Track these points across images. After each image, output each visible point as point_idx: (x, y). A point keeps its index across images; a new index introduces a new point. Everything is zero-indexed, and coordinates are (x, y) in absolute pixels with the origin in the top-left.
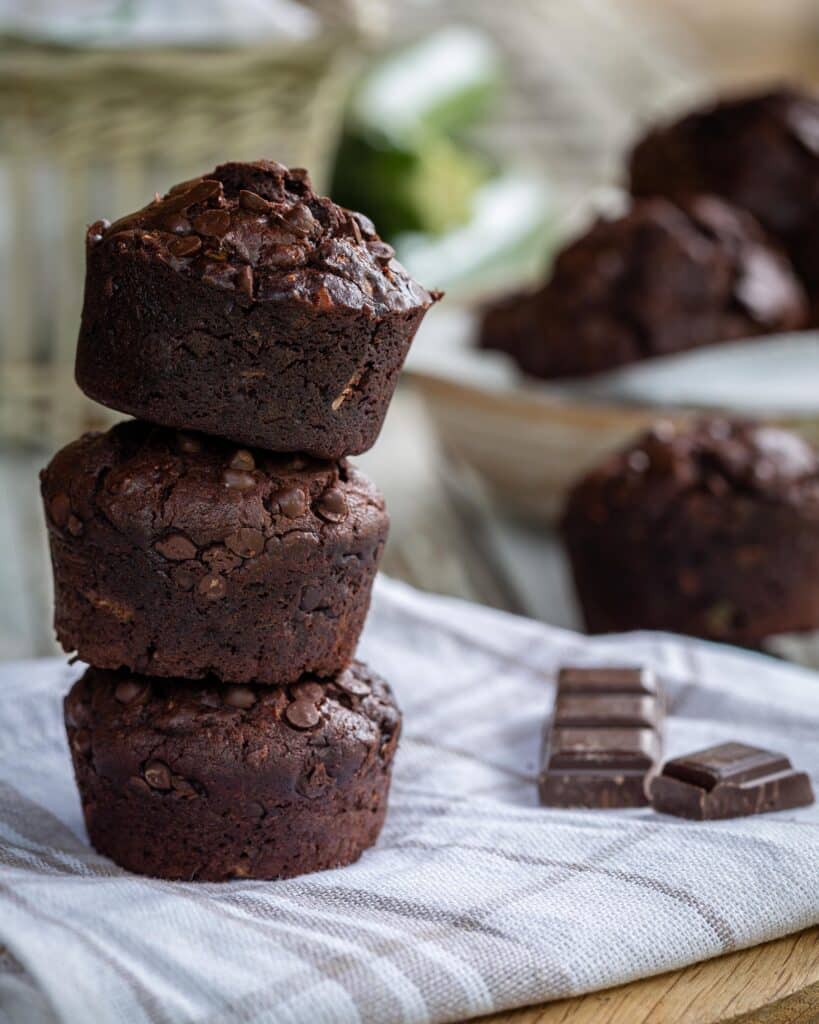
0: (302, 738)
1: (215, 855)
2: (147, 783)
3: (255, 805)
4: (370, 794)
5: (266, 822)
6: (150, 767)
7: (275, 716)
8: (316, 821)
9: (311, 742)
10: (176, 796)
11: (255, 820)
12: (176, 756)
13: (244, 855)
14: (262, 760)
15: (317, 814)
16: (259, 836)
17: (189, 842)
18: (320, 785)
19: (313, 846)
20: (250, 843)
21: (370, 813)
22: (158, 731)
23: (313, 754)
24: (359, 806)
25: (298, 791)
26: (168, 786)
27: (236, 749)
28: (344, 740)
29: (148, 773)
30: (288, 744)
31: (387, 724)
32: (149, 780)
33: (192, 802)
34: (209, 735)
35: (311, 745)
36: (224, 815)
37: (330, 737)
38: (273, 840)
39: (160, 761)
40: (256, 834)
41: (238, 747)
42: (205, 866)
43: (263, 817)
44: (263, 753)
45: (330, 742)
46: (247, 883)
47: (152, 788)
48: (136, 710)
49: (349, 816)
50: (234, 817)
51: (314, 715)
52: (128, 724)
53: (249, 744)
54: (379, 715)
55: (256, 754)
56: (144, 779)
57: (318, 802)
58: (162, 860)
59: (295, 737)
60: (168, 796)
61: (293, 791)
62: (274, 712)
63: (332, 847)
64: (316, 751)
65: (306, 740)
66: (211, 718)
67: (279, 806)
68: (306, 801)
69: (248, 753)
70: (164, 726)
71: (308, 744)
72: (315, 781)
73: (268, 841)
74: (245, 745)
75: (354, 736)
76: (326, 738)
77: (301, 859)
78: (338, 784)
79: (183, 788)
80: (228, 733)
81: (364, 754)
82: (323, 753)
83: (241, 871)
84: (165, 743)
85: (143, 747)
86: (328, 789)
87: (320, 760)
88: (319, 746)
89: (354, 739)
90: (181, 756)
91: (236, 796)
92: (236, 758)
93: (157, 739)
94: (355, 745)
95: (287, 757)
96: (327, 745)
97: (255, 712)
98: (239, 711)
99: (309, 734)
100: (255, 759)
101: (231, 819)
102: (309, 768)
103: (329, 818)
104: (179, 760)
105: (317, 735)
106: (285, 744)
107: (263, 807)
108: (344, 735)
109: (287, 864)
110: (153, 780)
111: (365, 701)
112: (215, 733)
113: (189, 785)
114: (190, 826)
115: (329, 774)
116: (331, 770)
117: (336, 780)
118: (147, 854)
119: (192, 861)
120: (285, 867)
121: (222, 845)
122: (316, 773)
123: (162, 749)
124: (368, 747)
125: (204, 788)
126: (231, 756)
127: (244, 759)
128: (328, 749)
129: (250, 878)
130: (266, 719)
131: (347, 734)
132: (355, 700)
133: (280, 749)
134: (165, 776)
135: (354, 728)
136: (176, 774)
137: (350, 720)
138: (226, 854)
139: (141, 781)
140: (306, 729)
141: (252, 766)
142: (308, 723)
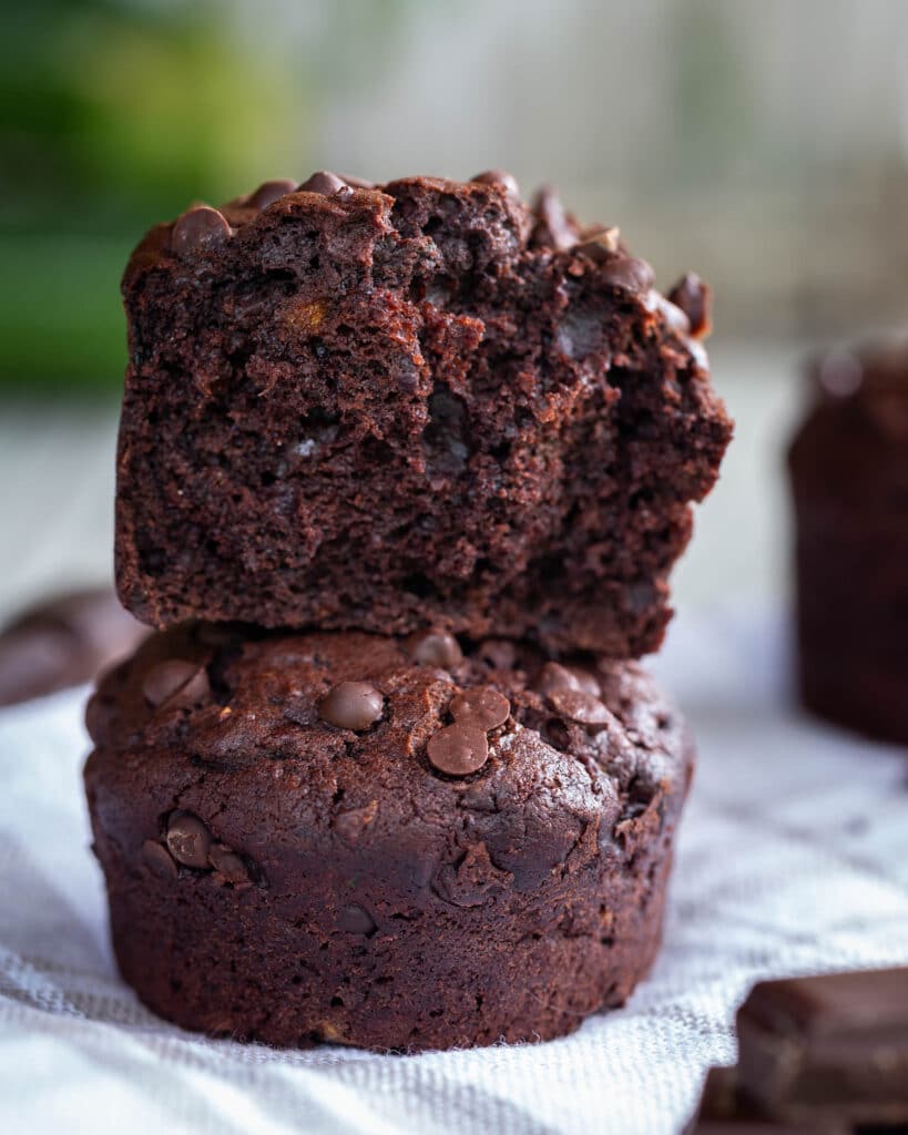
0: (448, 791)
1: (285, 997)
2: (171, 855)
3: (354, 911)
4: (594, 911)
5: (376, 945)
6: (176, 825)
7: (405, 748)
8: (475, 952)
9: (465, 802)
10: (218, 880)
11: (356, 939)
12: (216, 808)
13: (337, 1002)
14: (365, 828)
15: (474, 939)
16: (363, 969)
17: (240, 969)
18: (480, 884)
19: (469, 997)
20: (347, 980)
21: (597, 947)
22: (196, 760)
23: (466, 823)
24: (568, 931)
25: (434, 890)
26: (201, 862)
27: (320, 804)
28: (531, 804)
29: (171, 835)
30: (418, 802)
31: (640, 783)
32: (172, 847)
33: (241, 895)
34: (278, 773)
35: (465, 808)
36: (299, 924)
37: (503, 795)
38: (391, 979)
39: (190, 814)
40: (358, 965)
41: (325, 800)
42: (269, 1016)
43: (370, 934)
44: (366, 815)
45: (500, 807)
46: (342, 1053)
47: (179, 865)
48: (168, 720)
49: (546, 948)
50: (316, 930)
51: (477, 753)
52: (150, 743)
53: (346, 796)
54: (626, 765)
55: (353, 817)
56: (164, 845)
57: (477, 915)
58: (199, 998)
59: (434, 791)
60: (203, 882)
61: (426, 891)
62: (406, 740)
63: (511, 1001)
64: (472, 819)
65: (455, 797)
66: (289, 744)
67: (399, 916)
68: (451, 911)
69: (339, 813)
70: (205, 752)
71: (458, 805)
72: (469, 876)
73: (381, 981)
74: (338, 797)
75: (554, 798)
76: (495, 799)
77: (447, 1018)
78: (515, 884)
79: (228, 866)
80: (313, 772)
81: (573, 834)
82: (486, 824)
83: (332, 1032)
84: (202, 780)
85: (165, 787)
86: (496, 892)
87: (478, 836)
88: (479, 810)
89: (550, 804)
90: (223, 808)
91: (316, 890)
92: (319, 818)
93: (190, 775)
94: (553, 816)
95: (411, 825)
96: (496, 811)
97: (372, 738)
98: (345, 733)
99: (463, 786)
100: (351, 824)
101: (311, 933)
102: (456, 850)
103: (502, 947)
104: (220, 815)
105: (479, 790)
106: (412, 802)
107: (369, 915)
108: (533, 794)
109: (419, 1026)
110: (179, 848)
111: (601, 737)
112: (287, 771)
113: (239, 864)
114: (241, 941)
115: (496, 864)
116: (502, 857)
117: (512, 876)
118: (176, 986)
119: (247, 1005)
120: (415, 1031)
121: (297, 980)
122: (470, 860)
123: (193, 793)
124: (583, 822)
125: (261, 870)
126: (309, 815)
127: (331, 824)
128: (497, 818)
129: (347, 1046)
130: (387, 752)
131: (539, 793)
132: (578, 733)
133: (401, 811)
134: (198, 843)
135: (558, 783)
136: (218, 841)
137: (551, 768)
138: (305, 996)
139: (160, 848)
140: (460, 778)
141: (345, 836)
142: (462, 765)
